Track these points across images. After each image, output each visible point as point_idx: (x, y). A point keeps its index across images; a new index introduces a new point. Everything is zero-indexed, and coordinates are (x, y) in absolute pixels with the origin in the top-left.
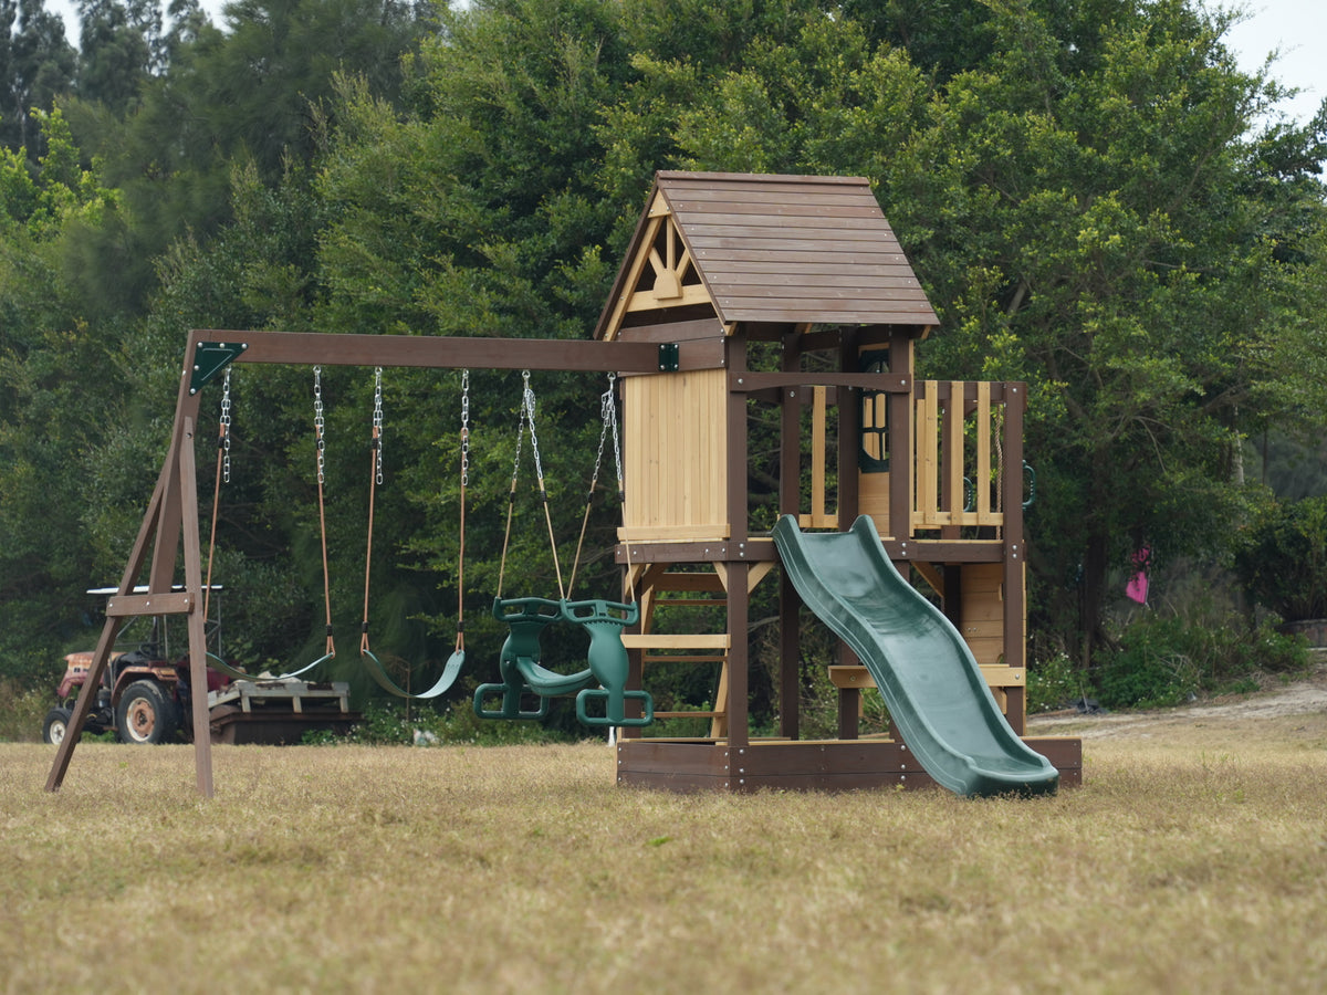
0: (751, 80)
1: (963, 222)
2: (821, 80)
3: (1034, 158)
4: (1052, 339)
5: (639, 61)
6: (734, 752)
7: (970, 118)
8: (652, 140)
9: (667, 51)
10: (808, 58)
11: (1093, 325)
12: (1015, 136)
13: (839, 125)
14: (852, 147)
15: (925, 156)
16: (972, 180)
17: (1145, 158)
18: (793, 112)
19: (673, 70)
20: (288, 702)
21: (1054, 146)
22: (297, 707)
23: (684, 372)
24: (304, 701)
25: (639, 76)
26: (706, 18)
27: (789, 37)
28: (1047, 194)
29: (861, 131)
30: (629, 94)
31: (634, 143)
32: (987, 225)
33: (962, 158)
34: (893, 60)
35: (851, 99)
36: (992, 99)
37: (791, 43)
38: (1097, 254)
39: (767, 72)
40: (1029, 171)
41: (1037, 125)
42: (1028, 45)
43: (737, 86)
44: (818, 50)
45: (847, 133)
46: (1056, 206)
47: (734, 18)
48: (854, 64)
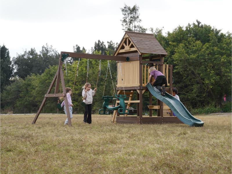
0: (183, 44)
1: (208, 59)
2: (190, 44)
3: (215, 52)
4: (218, 72)
5: (170, 43)
6: (141, 118)
7: (208, 48)
8: (171, 51)
9: (173, 42)
10: (189, 42)
11: (223, 70)
12: (213, 50)
13: (193, 49)
14: (195, 51)
15: (203, 52)
16: (208, 54)
17: (228, 51)
18: (187, 48)
19: (174, 43)
20: (132, 110)
21: (217, 51)
22: (133, 111)
23: (130, 61)
24: (134, 110)
25: (170, 44)
26: (178, 38)
27: (186, 40)
28: (217, 56)
29: (196, 49)
30: (169, 46)
31: (170, 52)
32: (210, 59)
33: (207, 52)
34: (198, 42)
35: (194, 46)
36: (210, 46)
37: (187, 41)
38: (223, 62)
39: (184, 44)
40: (215, 53)
41: (216, 48)
42: (214, 40)
43: (181, 45)
44: (190, 41)
45: (194, 50)
46: (218, 57)
47: (180, 38)
48: (194, 42)
